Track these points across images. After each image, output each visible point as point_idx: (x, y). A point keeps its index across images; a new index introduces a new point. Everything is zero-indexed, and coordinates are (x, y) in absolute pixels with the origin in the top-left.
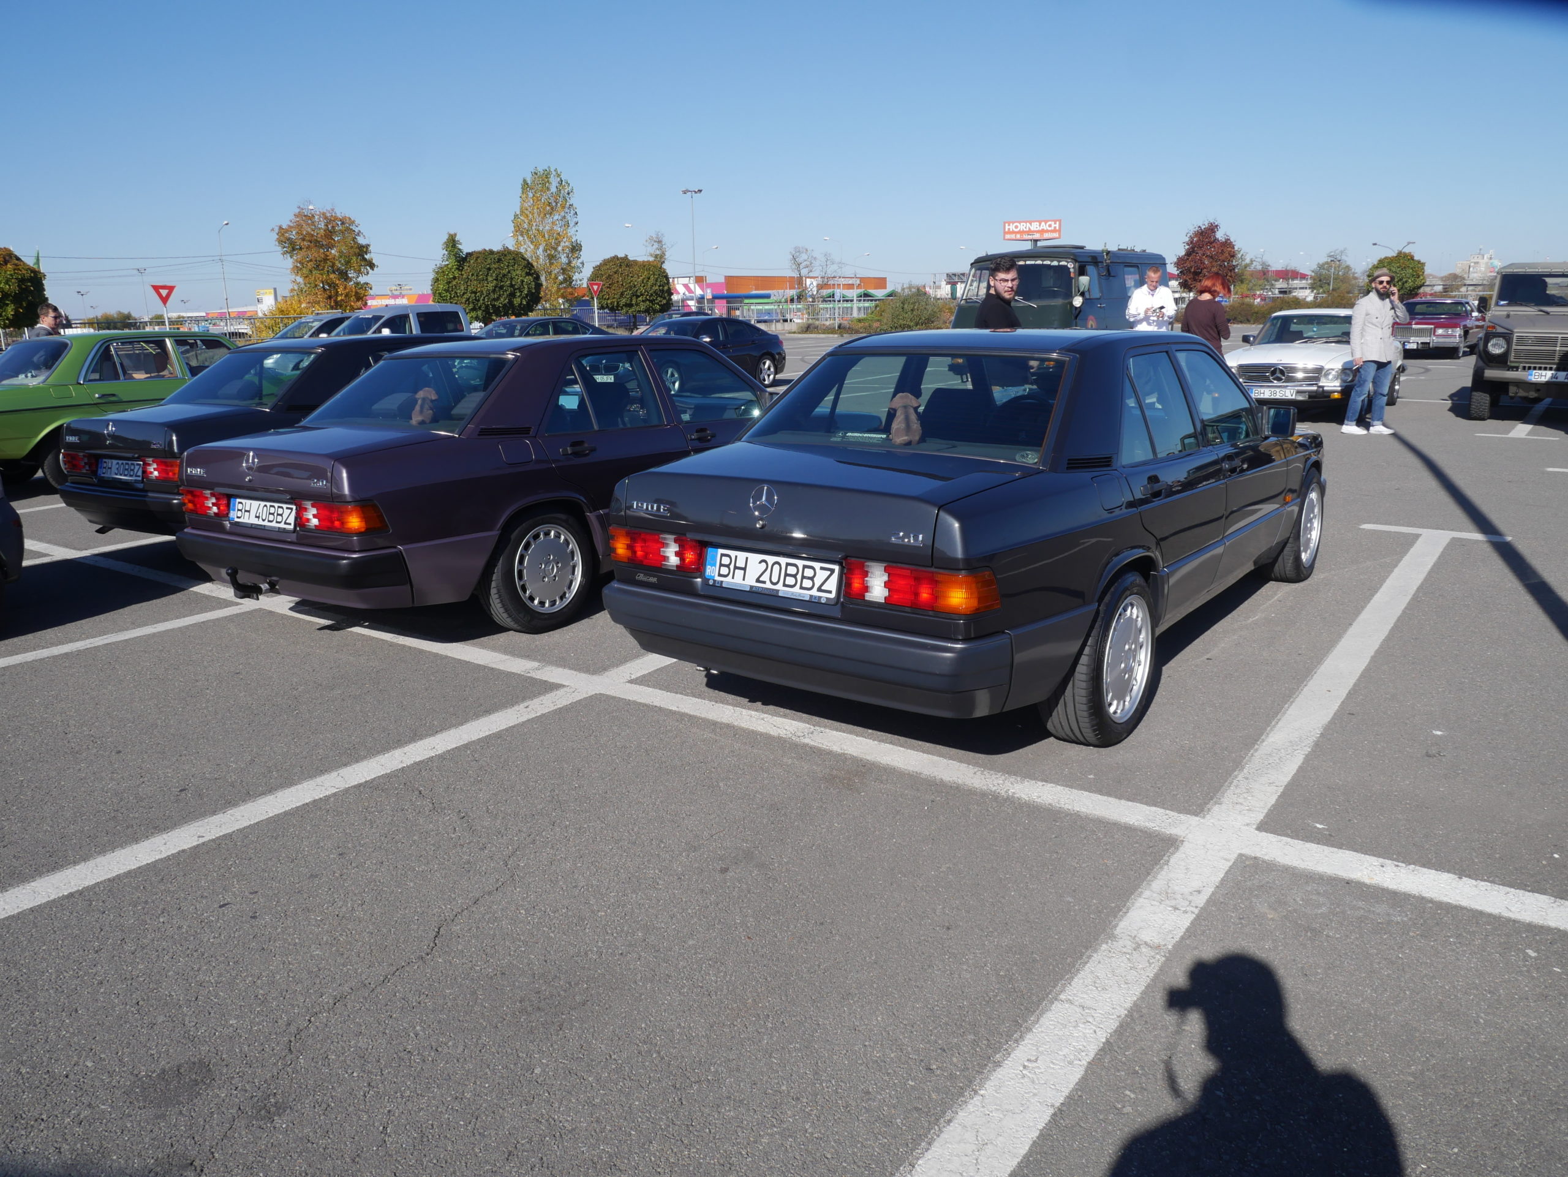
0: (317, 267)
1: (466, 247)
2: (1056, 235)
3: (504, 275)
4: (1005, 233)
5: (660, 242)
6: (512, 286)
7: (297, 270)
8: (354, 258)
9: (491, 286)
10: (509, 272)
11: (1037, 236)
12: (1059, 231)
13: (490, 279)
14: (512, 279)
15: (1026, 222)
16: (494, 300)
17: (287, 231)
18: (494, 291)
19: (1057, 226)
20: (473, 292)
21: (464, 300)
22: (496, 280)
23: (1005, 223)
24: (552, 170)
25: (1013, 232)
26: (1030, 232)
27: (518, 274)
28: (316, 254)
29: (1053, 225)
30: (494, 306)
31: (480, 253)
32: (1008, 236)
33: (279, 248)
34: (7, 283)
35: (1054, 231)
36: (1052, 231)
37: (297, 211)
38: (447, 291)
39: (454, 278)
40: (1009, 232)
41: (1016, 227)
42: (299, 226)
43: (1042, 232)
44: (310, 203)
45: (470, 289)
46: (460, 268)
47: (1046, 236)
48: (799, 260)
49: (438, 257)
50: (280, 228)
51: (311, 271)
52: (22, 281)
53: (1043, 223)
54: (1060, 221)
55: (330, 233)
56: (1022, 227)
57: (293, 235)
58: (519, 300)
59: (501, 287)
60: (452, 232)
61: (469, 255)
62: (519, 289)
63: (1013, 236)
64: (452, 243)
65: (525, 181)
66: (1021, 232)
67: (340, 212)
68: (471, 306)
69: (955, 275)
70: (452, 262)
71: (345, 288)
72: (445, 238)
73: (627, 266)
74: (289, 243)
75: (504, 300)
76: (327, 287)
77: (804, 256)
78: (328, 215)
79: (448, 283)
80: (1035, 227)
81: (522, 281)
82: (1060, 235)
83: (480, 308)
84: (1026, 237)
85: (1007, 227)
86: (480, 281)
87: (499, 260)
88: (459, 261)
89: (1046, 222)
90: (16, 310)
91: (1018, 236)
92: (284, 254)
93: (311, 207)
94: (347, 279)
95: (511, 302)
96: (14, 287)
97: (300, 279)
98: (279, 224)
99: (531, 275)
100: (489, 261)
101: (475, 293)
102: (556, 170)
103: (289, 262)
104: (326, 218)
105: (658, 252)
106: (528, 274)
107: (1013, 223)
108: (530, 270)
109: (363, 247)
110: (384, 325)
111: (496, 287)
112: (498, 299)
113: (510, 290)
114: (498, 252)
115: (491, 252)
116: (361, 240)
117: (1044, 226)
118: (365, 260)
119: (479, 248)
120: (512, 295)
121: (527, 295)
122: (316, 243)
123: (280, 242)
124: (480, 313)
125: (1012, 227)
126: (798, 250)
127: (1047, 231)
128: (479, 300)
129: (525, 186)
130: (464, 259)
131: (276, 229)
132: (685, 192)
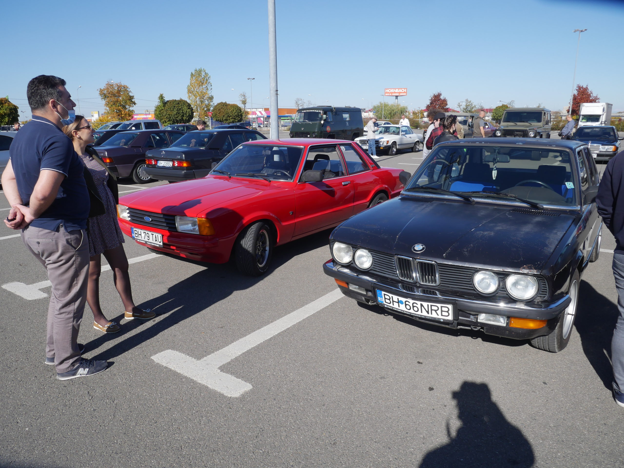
0: (114, 104)
1: (166, 99)
2: (405, 94)
3: (180, 109)
4: (385, 93)
5: (244, 96)
6: (183, 113)
7: (107, 105)
8: (128, 101)
9: (175, 113)
10: (182, 108)
11: (397, 94)
12: (406, 92)
13: (175, 110)
14: (183, 110)
15: (393, 89)
16: (176, 117)
17: (103, 90)
18: (176, 114)
19: (405, 90)
20: (169, 115)
21: (165, 117)
22: (177, 110)
23: (385, 89)
24: (202, 69)
25: (389, 93)
26: (395, 93)
27: (185, 109)
28: (113, 99)
29: (404, 90)
30: (176, 120)
31: (171, 101)
32: (386, 94)
33: (100, 97)
34: (6, 110)
35: (404, 92)
36: (403, 93)
37: (107, 83)
38: (159, 114)
39: (162, 110)
40: (387, 93)
41: (390, 91)
42: (108, 89)
43: (400, 93)
44: (112, 80)
45: (167, 113)
46: (164, 106)
47: (401, 94)
48: (299, 103)
49: (156, 102)
50: (101, 89)
51: (112, 105)
52: (11, 109)
53: (400, 90)
54: (407, 89)
55: (119, 91)
56: (392, 91)
57: (105, 92)
58: (185, 118)
59: (179, 113)
60: (162, 93)
61: (168, 101)
62: (185, 114)
63: (388, 94)
64: (161, 97)
65: (192, 73)
66: (392, 93)
67: (123, 84)
68: (168, 120)
70: (161, 104)
71: (124, 112)
72: (159, 95)
73: (226, 106)
74: (104, 95)
75: (180, 118)
76: (118, 111)
77: (300, 102)
78: (119, 85)
79: (160, 111)
80: (397, 91)
81: (187, 111)
82: (406, 94)
83: (171, 120)
84: (393, 94)
85: (386, 91)
86: (171, 111)
87: (178, 103)
88: (164, 104)
90: (9, 120)
91: (390, 94)
92: (102, 98)
93: (112, 81)
94: (126, 109)
95: (182, 118)
96: (8, 112)
97: (108, 108)
98: (100, 88)
99: (190, 109)
100: (175, 104)
101: (170, 115)
102: (204, 69)
103: (104, 102)
104: (118, 86)
105: (244, 100)
106: (189, 108)
107: (389, 89)
108: (189, 107)
109: (132, 96)
110: (133, 126)
111: (177, 113)
112: (178, 117)
113: (182, 114)
114: (178, 101)
115: (175, 101)
116: (131, 94)
117: (400, 91)
118: (132, 101)
119: (171, 99)
120: (183, 116)
121: (188, 116)
122: (114, 95)
123: (100, 94)
124: (171, 122)
125: (388, 91)
126: (298, 100)
127: (402, 93)
128: (171, 118)
129: (192, 75)
130: (166, 103)
131: (99, 90)
132: (249, 79)
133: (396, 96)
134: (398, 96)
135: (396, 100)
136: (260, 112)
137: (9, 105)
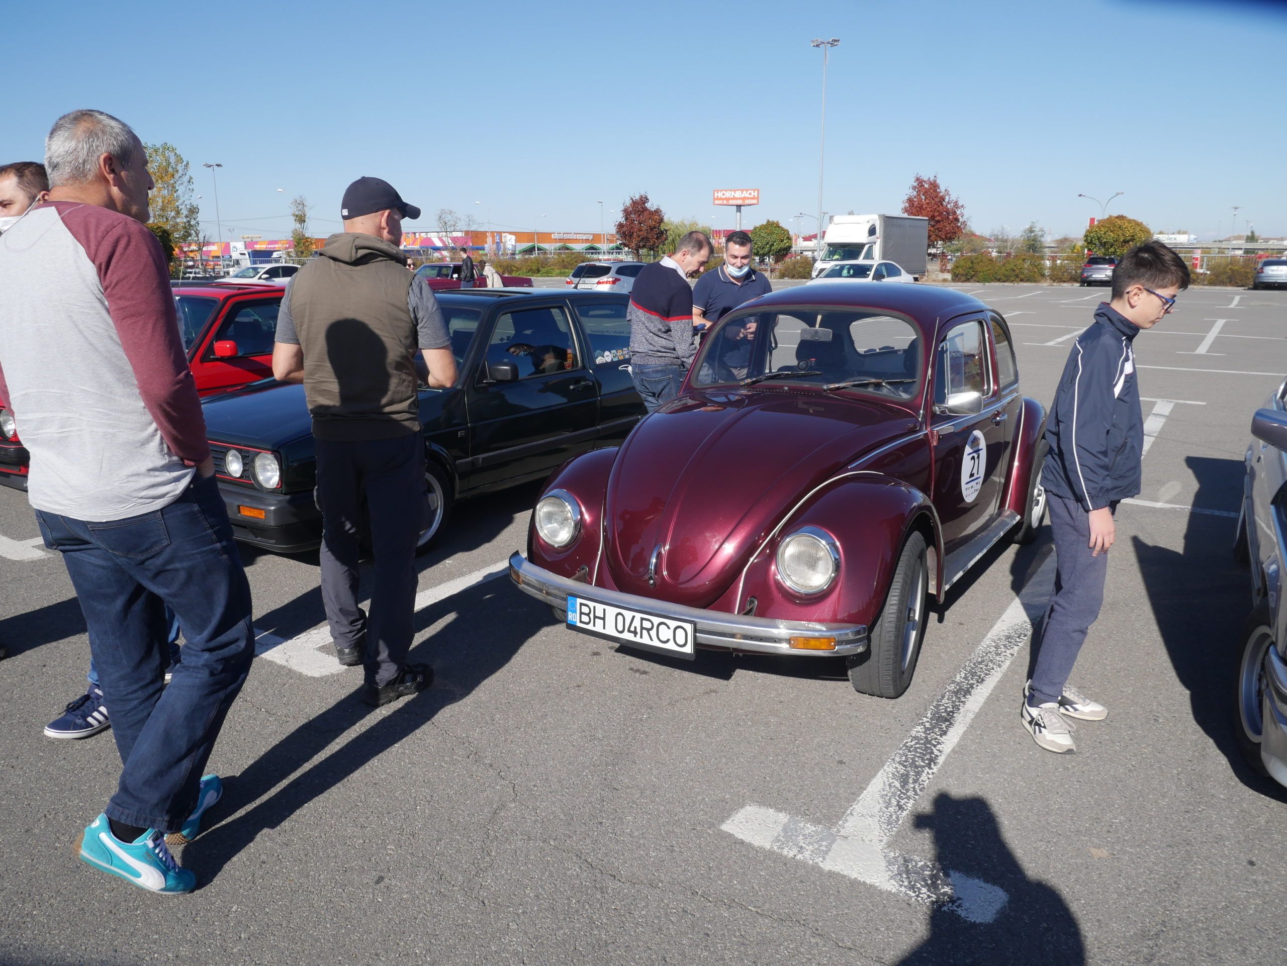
2: (755, 201)
4: (715, 199)
11: (740, 202)
12: (758, 198)
15: (731, 191)
19: (756, 194)
23: (714, 191)
25: (721, 199)
26: (734, 198)
29: (753, 194)
32: (717, 202)
35: (753, 198)
36: (751, 199)
40: (718, 199)
41: (724, 194)
43: (744, 199)
47: (747, 202)
48: (446, 220)
53: (745, 192)
54: (758, 190)
56: (728, 194)
63: (721, 202)
66: (728, 199)
77: (450, 217)
80: (738, 194)
82: (758, 201)
84: (731, 202)
85: (716, 194)
89: (747, 191)
91: (725, 202)
107: (721, 191)
117: (746, 194)
125: (720, 195)
127: (748, 198)
133: (737, 206)
134: (740, 206)
135: (738, 213)
136: (441, 239)
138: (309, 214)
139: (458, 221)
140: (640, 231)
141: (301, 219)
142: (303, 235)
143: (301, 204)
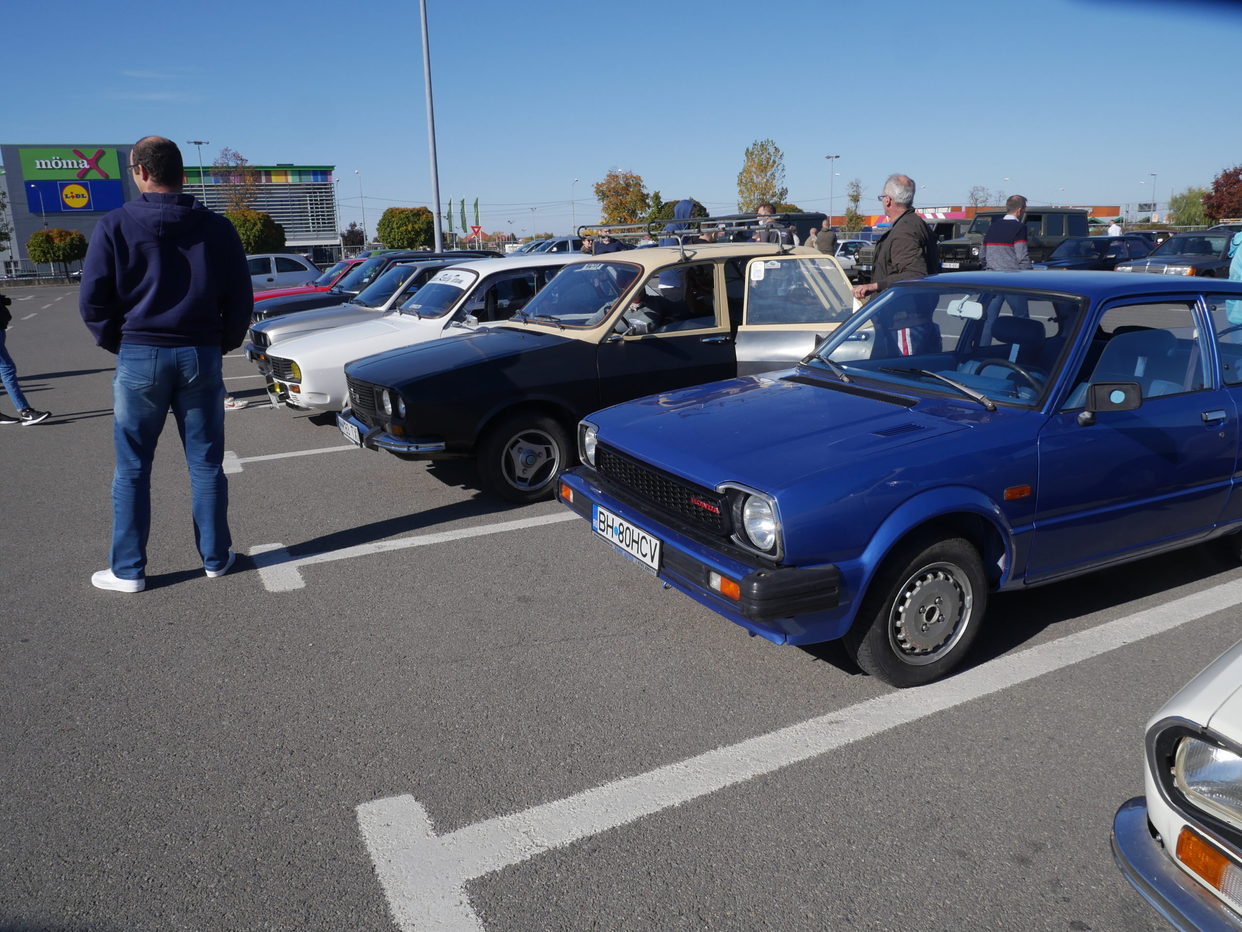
0: (616, 208)
1: (664, 201)
5: (858, 186)
7: (605, 209)
8: (639, 202)
17: (601, 186)
24: (768, 141)
28: (616, 200)
33: (596, 197)
37: (610, 173)
42: (609, 183)
44: (618, 168)
46: (659, 211)
50: (597, 184)
51: (613, 210)
55: (628, 185)
57: (605, 188)
60: (657, 191)
61: (666, 204)
64: (657, 197)
65: (748, 150)
67: (635, 174)
69: (1146, 205)
70: (656, 209)
74: (602, 193)
77: (981, 194)
78: (628, 175)
88: (659, 208)
92: (599, 199)
93: (617, 171)
97: (606, 215)
98: (597, 182)
102: (772, 141)
103: (601, 204)
104: (626, 177)
105: (855, 194)
109: (644, 195)
110: (555, 246)
116: (645, 191)
122: (617, 193)
123: (597, 193)
126: (976, 189)
129: (749, 153)
130: (663, 207)
131: (595, 185)
132: (828, 158)
137: (427, 217)
138: (863, 194)
139: (989, 198)
140: (1231, 202)
141: (856, 199)
142: (856, 213)
143: (856, 186)
